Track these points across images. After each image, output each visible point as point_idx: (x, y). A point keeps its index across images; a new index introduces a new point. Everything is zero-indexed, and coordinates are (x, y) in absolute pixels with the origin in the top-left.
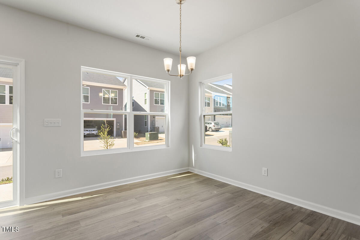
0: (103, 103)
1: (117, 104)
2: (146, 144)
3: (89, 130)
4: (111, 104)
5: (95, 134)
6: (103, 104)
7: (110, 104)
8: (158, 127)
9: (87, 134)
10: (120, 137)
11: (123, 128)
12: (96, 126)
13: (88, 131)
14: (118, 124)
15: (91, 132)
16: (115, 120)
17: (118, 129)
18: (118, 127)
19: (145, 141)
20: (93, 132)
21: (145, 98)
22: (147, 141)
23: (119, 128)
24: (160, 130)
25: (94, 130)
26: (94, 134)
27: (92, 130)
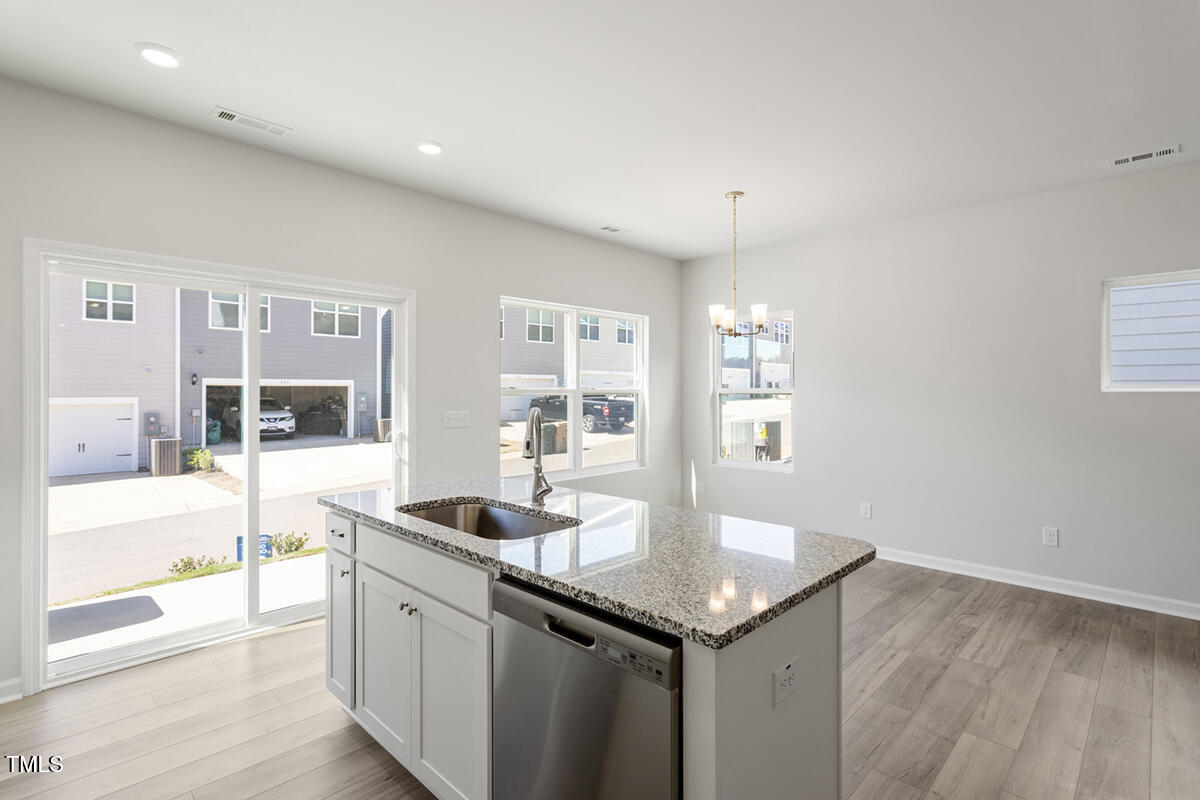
0: (315, 332)
1: (357, 335)
3: (268, 419)
4: (340, 334)
5: (288, 430)
6: (313, 334)
7: (337, 335)
9: (267, 431)
10: (372, 439)
11: (375, 412)
12: (288, 405)
13: (263, 420)
14: (363, 399)
15: (273, 424)
16: (353, 387)
17: (361, 412)
18: (363, 407)
20: (281, 425)
23: (365, 410)
25: (282, 419)
26: (283, 430)
27: (276, 419)
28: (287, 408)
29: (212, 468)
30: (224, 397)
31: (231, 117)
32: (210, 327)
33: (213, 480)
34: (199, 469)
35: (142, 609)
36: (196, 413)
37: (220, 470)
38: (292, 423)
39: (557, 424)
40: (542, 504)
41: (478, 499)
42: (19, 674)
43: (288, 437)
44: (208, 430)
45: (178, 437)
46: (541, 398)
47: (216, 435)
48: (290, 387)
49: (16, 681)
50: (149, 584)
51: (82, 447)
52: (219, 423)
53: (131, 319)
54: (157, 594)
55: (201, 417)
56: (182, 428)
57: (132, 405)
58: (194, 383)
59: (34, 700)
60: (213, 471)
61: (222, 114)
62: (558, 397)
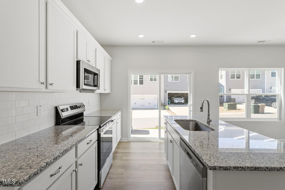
2: (225, 112)
5: (183, 102)
8: (235, 99)
9: (178, 102)
13: (178, 100)
15: (180, 101)
19: (224, 110)
20: (181, 101)
21: (221, 74)
22: (226, 110)
24: (237, 101)
25: (182, 100)
26: (182, 102)
28: (183, 97)
29: (168, 109)
30: (172, 95)
31: (154, 42)
32: (169, 81)
33: (168, 111)
34: (166, 109)
35: (147, 132)
36: (166, 98)
37: (170, 110)
38: (184, 101)
39: (259, 105)
40: (209, 124)
41: (196, 121)
42: (127, 137)
43: (183, 104)
44: (168, 102)
45: (163, 103)
46: (255, 96)
47: (169, 103)
48: (184, 93)
49: (127, 138)
50: (150, 128)
51: (149, 103)
52: (170, 100)
53: (156, 81)
54: (150, 131)
55: (167, 99)
56: (164, 101)
57: (156, 96)
58: (166, 92)
59: (129, 142)
60: (168, 110)
61: (153, 42)
62: (262, 96)
